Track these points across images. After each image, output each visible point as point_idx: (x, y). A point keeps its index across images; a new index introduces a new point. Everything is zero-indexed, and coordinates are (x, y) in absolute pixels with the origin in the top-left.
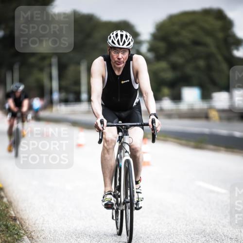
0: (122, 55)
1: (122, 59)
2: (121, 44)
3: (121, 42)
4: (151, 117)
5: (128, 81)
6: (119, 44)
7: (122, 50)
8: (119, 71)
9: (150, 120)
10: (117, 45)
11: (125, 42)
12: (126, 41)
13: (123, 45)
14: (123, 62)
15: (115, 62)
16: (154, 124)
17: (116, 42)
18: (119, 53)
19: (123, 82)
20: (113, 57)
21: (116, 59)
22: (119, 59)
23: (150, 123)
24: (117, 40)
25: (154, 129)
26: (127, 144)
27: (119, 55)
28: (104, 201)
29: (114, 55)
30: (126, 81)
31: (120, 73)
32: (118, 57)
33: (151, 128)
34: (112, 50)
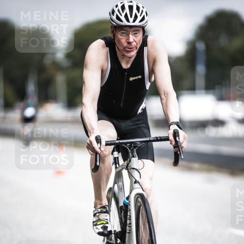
0: (134, 37)
1: (134, 43)
2: (131, 20)
3: (131, 16)
4: (171, 127)
5: (140, 77)
6: (128, 21)
8: (127, 63)
9: (171, 132)
10: (125, 23)
11: (136, 17)
12: (138, 15)
13: (134, 21)
15: (125, 48)
16: (177, 138)
17: (123, 18)
18: (128, 35)
19: (131, 79)
20: (119, 41)
21: (125, 44)
22: (129, 43)
23: (171, 137)
25: (177, 145)
26: (136, 169)
27: (129, 37)
28: (96, 225)
29: (121, 39)
30: (137, 77)
31: (129, 66)
32: (128, 41)
33: (174, 144)
34: (117, 31)
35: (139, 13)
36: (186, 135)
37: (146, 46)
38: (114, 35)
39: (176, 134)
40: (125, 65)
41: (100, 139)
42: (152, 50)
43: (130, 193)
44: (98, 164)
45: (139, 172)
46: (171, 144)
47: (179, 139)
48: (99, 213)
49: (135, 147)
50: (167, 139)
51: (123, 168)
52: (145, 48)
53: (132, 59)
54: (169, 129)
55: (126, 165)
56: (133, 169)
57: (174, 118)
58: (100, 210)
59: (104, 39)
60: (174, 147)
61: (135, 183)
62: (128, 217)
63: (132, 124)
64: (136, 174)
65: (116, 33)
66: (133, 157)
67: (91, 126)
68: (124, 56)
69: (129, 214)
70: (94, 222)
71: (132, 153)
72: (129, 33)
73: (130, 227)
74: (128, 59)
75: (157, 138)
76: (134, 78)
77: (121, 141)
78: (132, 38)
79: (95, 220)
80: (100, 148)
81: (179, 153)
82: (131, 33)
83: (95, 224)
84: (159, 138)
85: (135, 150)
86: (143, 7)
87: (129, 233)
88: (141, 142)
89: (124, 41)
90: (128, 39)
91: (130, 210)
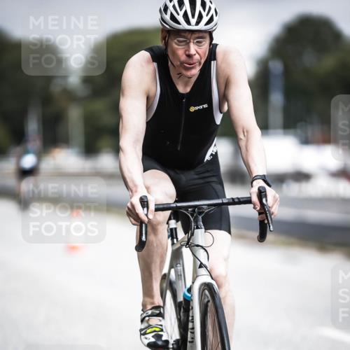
0: (196, 47)
1: (197, 57)
2: (193, 21)
3: (193, 16)
4: (254, 183)
5: (205, 106)
6: (188, 22)
7: (197, 35)
8: (186, 85)
9: (255, 190)
10: (184, 25)
11: (200, 17)
12: (204, 14)
13: (198, 23)
14: (200, 63)
15: (182, 63)
16: (264, 200)
17: (180, 18)
18: (188, 44)
19: (192, 109)
20: (174, 53)
21: (183, 58)
22: (189, 56)
23: (255, 199)
24: (181, 13)
25: (264, 211)
26: (202, 247)
27: (189, 47)
28: (145, 334)
29: (177, 49)
30: (201, 107)
31: (188, 89)
32: (187, 53)
33: (258, 208)
34: (172, 36)
35: (204, 11)
36: (277, 196)
37: (215, 59)
38: (166, 44)
39: (261, 194)
40: (183, 89)
41: (147, 202)
42: (223, 66)
43: (193, 283)
44: (144, 238)
45: (206, 251)
46: (255, 208)
47: (267, 201)
48: (149, 316)
49: (200, 213)
50: (248, 201)
51: (182, 246)
52: (212, 62)
53: (194, 79)
54: (252, 187)
55: (186, 240)
56: (198, 246)
57: (258, 169)
58: (150, 312)
59: (149, 50)
60: (260, 214)
61: (200, 267)
62: (190, 318)
63: (196, 177)
64: (202, 255)
65: (170, 40)
66: (198, 228)
67: (133, 181)
68: (180, 74)
69: (191, 314)
70: (141, 330)
71: (196, 221)
72: (190, 42)
73: (193, 333)
74: (187, 79)
75: (233, 199)
76: (197, 108)
77: (179, 205)
78: (193, 49)
79: (143, 327)
80: (147, 215)
81: (266, 222)
82: (192, 41)
83: (143, 333)
84: (236, 200)
85: (200, 217)
86: (211, 2)
87: (192, 342)
88: (209, 205)
89: (181, 52)
90: (188, 49)
91: (192, 308)
